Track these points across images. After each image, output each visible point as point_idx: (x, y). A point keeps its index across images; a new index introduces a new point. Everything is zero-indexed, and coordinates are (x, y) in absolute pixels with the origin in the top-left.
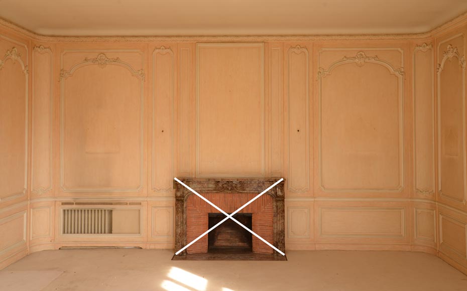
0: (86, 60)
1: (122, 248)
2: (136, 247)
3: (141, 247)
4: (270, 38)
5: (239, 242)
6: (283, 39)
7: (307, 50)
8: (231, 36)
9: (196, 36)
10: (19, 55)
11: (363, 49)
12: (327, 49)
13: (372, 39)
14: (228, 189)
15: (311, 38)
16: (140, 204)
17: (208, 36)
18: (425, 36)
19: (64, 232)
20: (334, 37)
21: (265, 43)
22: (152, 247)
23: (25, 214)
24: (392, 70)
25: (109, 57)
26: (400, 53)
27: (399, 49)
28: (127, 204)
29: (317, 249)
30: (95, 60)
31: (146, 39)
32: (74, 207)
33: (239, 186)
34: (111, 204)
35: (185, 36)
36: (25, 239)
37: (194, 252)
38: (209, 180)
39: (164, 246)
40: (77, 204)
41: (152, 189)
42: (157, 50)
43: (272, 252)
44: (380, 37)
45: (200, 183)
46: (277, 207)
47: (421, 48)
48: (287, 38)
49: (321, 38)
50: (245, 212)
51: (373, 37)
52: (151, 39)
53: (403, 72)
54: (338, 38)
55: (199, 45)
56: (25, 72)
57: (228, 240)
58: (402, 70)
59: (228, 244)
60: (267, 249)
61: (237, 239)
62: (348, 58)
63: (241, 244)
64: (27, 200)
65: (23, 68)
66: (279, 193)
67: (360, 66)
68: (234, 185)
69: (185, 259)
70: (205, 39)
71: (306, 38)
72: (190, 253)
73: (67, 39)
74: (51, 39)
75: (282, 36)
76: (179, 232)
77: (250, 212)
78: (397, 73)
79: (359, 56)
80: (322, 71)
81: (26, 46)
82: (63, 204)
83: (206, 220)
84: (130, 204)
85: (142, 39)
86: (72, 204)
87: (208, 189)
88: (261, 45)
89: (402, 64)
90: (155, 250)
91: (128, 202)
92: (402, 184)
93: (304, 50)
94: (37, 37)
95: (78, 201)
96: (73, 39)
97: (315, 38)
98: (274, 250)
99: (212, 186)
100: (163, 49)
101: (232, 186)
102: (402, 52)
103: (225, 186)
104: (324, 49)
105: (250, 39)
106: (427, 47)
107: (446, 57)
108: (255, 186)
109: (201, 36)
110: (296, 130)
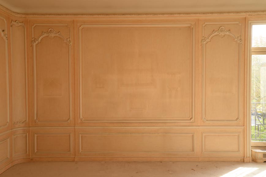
106: (20, 24)
107: (45, 35)
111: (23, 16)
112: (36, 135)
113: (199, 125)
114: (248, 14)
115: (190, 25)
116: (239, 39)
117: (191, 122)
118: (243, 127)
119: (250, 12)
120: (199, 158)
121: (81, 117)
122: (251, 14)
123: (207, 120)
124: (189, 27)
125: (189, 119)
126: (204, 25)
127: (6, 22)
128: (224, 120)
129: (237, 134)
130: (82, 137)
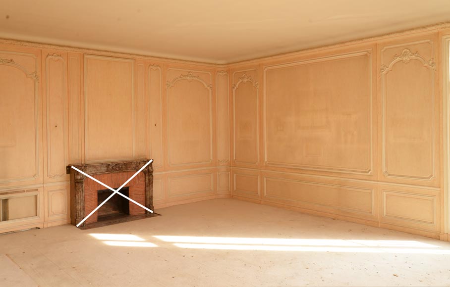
1: (20, 231)
2: (32, 229)
3: (38, 227)
4: (138, 57)
5: (113, 210)
6: (146, 58)
7: (160, 68)
8: (111, 52)
9: (84, 49)
11: (192, 71)
12: (172, 69)
13: (197, 65)
14: (116, 170)
15: (163, 60)
16: (37, 190)
17: (93, 50)
18: (223, 66)
20: (176, 61)
21: (134, 59)
22: (49, 225)
24: (206, 85)
25: (3, 59)
27: (209, 73)
28: (24, 191)
31: (41, 46)
33: (124, 166)
34: (7, 193)
35: (75, 48)
37: (91, 222)
38: (102, 164)
39: (60, 223)
41: (48, 176)
42: (50, 57)
43: (145, 213)
45: (95, 167)
47: (221, 73)
52: (46, 46)
54: (178, 61)
55: (86, 56)
58: (211, 86)
60: (140, 211)
62: (184, 76)
63: (114, 212)
66: (150, 169)
67: (190, 82)
68: (121, 166)
70: (91, 52)
71: (161, 60)
75: (145, 56)
76: (80, 208)
78: (208, 88)
79: (189, 75)
80: (168, 83)
83: (95, 196)
84: (28, 191)
85: (37, 45)
87: (102, 171)
88: (132, 61)
89: (211, 82)
91: (25, 190)
93: (158, 67)
97: (165, 60)
98: (146, 211)
99: (104, 169)
100: (55, 56)
101: (119, 167)
103: (114, 167)
104: (170, 68)
106: (225, 73)
107: (241, 81)
108: (134, 166)
109: (88, 49)
110: (154, 125)
111: (226, 66)
112: (235, 175)
113: (379, 180)
114: (440, 26)
115: (366, 52)
116: (430, 63)
117: (369, 176)
118: (439, 189)
119: (442, 23)
120: (378, 222)
121: (266, 160)
122: (442, 26)
123: (389, 175)
124: (366, 55)
125: (367, 170)
126: (383, 50)
127: (211, 75)
128: (411, 177)
129: (430, 198)
130: (266, 180)
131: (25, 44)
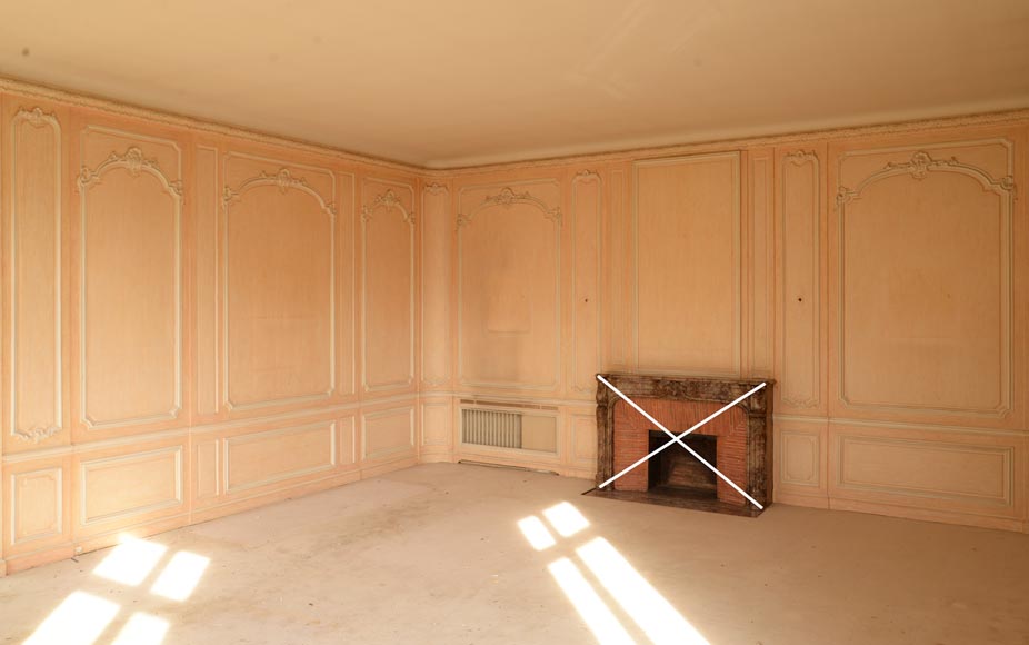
0: (488, 198)
1: (535, 471)
2: (550, 472)
3: (557, 471)
4: (749, 143)
6: (772, 141)
7: (816, 156)
9: (633, 150)
10: (397, 200)
11: (926, 147)
12: (853, 153)
13: (942, 127)
14: (672, 394)
15: (820, 135)
16: (555, 408)
17: (650, 149)
19: (465, 441)
20: (866, 131)
21: (740, 151)
22: (572, 474)
23: (412, 412)
24: (987, 183)
25: (516, 193)
26: (1007, 148)
27: (1003, 141)
28: (539, 407)
29: (832, 508)
30: (498, 199)
31: (562, 162)
32: (475, 406)
33: (689, 389)
34: (521, 405)
36: (412, 442)
37: (625, 487)
38: (644, 377)
40: (479, 402)
42: (578, 178)
43: (744, 503)
44: (958, 121)
45: (632, 382)
46: (750, 426)
48: (779, 139)
49: (840, 133)
50: (704, 433)
51: (945, 124)
52: (570, 161)
53: (1011, 185)
54: (874, 130)
55: (637, 164)
56: (409, 221)
57: (690, 477)
58: (1010, 181)
59: (690, 484)
60: (738, 497)
61: (703, 478)
62: (894, 166)
64: (416, 392)
65: (406, 216)
66: (755, 405)
67: (920, 180)
68: (681, 388)
69: (613, 497)
71: (813, 137)
72: (620, 488)
73: (463, 172)
74: (446, 173)
75: (769, 137)
77: (712, 433)
78: (997, 188)
79: (916, 161)
80: (843, 193)
81: (411, 187)
82: (463, 401)
83: (645, 441)
84: (545, 408)
85: (557, 161)
86: (471, 402)
87: (643, 391)
88: (736, 155)
89: (1010, 168)
90: (575, 478)
91: (540, 405)
92: (1006, 403)
93: (812, 157)
94: (427, 173)
95: (479, 399)
96: (469, 171)
97: (828, 135)
99: (649, 387)
100: (585, 174)
101: (678, 389)
102: (1009, 145)
103: (668, 388)
104: (848, 153)
105: (717, 147)
108: (716, 390)
109: (638, 150)
110: (795, 299)
131: (542, 163)
